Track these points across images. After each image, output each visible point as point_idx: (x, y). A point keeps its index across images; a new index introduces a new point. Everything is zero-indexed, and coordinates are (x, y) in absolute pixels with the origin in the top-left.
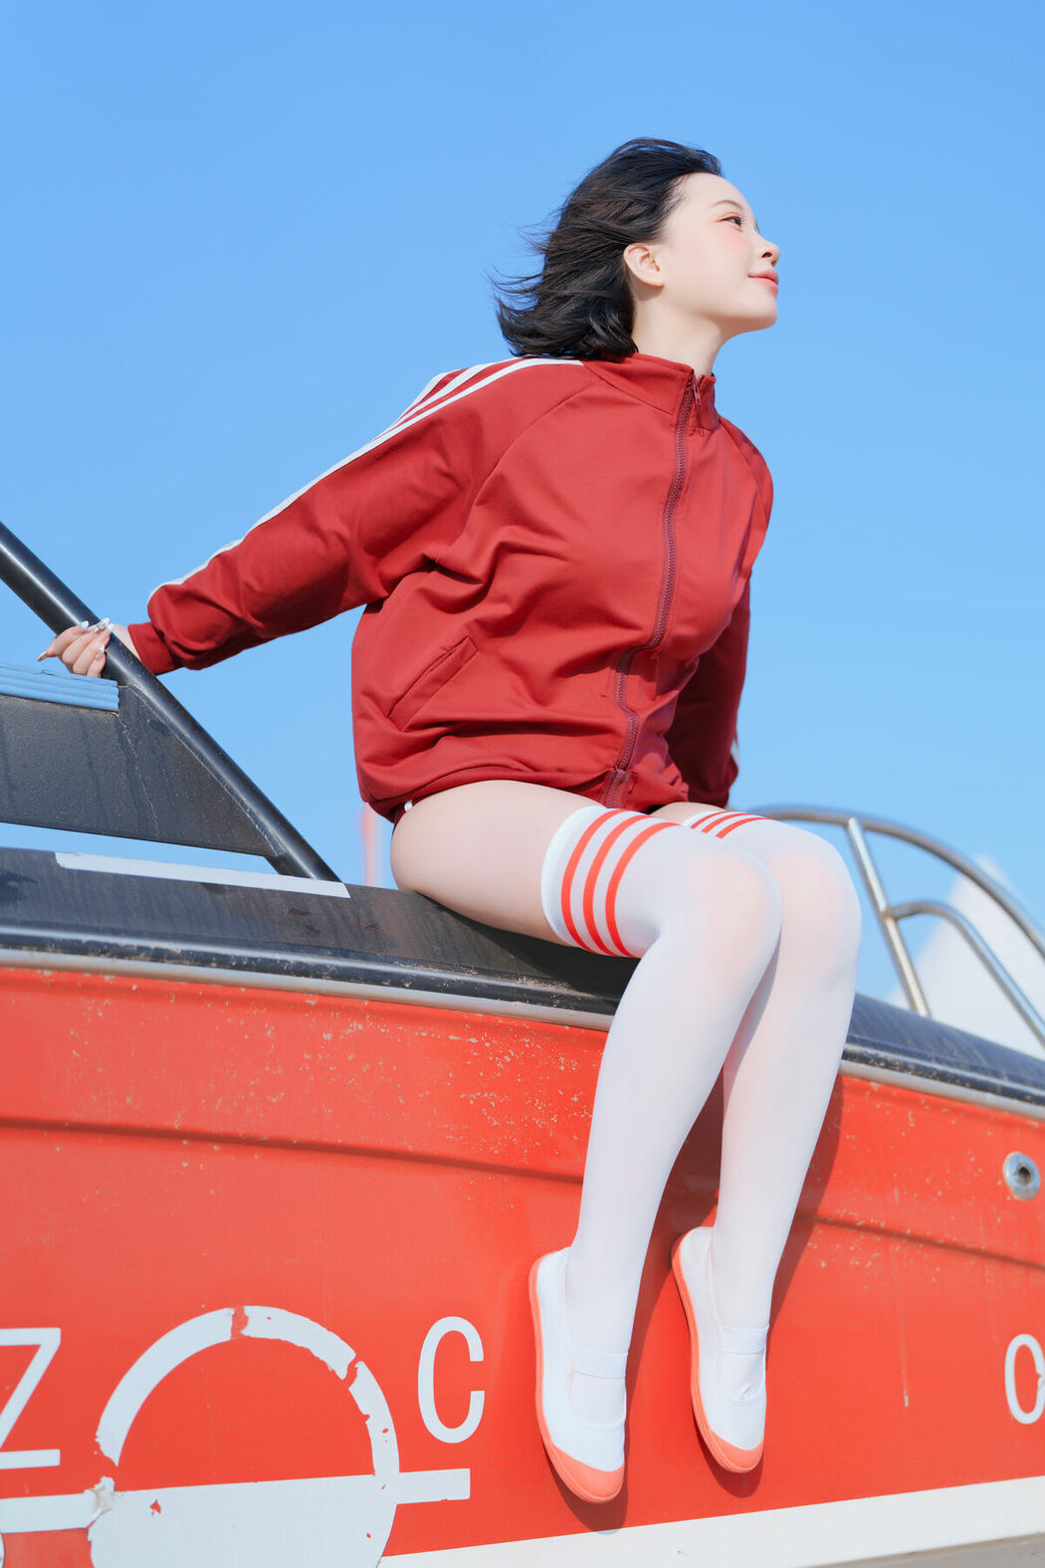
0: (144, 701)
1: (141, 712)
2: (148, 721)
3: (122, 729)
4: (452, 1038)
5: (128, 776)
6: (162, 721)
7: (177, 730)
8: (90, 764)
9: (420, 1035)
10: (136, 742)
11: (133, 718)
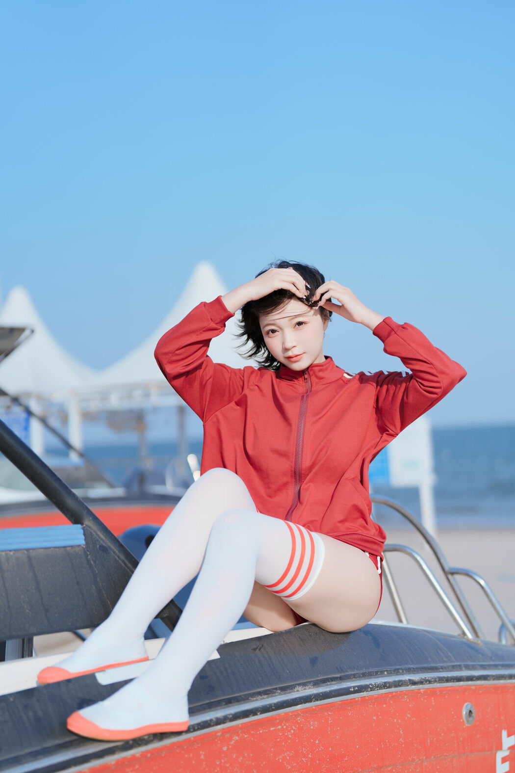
0: (94, 533)
1: (94, 541)
2: (98, 546)
3: (87, 556)
4: (272, 729)
5: (95, 586)
6: (104, 544)
7: (111, 549)
8: (78, 584)
9: (260, 733)
10: (95, 562)
11: (91, 546)
